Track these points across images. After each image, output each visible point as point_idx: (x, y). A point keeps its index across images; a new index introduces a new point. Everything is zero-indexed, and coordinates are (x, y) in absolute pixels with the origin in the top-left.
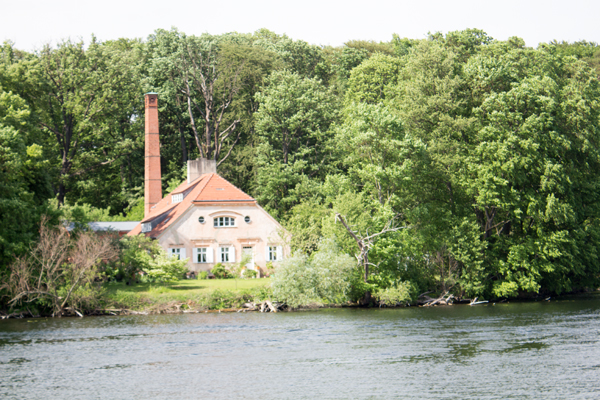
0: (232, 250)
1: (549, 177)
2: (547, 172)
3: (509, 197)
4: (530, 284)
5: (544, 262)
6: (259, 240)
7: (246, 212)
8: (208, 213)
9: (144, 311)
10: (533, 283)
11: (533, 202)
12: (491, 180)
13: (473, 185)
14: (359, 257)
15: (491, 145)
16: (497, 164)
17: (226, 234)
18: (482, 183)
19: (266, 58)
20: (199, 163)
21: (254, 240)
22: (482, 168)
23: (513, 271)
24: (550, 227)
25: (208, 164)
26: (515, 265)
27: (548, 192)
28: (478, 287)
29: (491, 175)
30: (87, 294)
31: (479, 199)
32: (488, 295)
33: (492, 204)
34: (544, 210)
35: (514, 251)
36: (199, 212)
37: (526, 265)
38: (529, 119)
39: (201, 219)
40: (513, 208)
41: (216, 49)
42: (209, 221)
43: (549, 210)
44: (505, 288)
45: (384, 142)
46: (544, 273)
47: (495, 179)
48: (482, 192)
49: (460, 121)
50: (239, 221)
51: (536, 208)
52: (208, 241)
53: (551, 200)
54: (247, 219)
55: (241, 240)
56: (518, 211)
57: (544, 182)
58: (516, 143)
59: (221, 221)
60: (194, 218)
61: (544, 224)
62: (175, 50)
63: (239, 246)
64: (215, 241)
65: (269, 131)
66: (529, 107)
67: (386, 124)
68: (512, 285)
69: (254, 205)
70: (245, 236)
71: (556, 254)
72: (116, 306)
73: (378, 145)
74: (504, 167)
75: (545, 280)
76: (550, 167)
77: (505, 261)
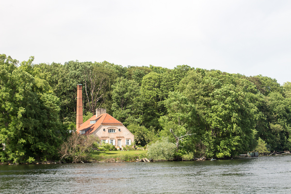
0: (114, 141)
1: (234, 118)
2: (234, 116)
3: (222, 125)
4: (228, 154)
5: (233, 147)
6: (123, 137)
7: (119, 127)
8: (106, 127)
9: (103, 161)
10: (229, 154)
11: (229, 126)
12: (217, 119)
13: (210, 120)
14: (177, 144)
15: (216, 107)
16: (218, 113)
17: (112, 135)
18: (213, 120)
19: (110, 72)
20: (100, 110)
21: (121, 137)
22: (213, 115)
23: (222, 149)
24: (234, 135)
25: (104, 110)
26: (222, 147)
27: (234, 123)
28: (212, 154)
29: (216, 117)
30: (85, 155)
31: (212, 125)
32: (215, 157)
33: (217, 126)
34: (233, 129)
35: (222, 143)
36: (104, 127)
37: (226, 147)
38: (228, 98)
39: (104, 130)
40: (223, 128)
41: (92, 69)
42: (107, 130)
43: (234, 129)
44: (220, 155)
45: (182, 105)
46: (232, 150)
47: (218, 118)
48: (213, 122)
49: (206, 99)
50: (117, 131)
51: (230, 128)
52: (106, 137)
53: (235, 126)
54: (119, 130)
55: (117, 137)
56: (225, 129)
57: (233, 119)
58: (223, 106)
59: (110, 131)
60: (102, 130)
61: (232, 133)
62: (78, 68)
63: (117, 140)
64: (109, 137)
65: (117, 98)
66: (228, 94)
67: (182, 99)
68: (222, 154)
69: (122, 125)
70: (119, 136)
71: (236, 144)
72: (93, 160)
73: (180, 106)
74: (221, 114)
75: (232, 152)
76: (235, 114)
77: (219, 146)
